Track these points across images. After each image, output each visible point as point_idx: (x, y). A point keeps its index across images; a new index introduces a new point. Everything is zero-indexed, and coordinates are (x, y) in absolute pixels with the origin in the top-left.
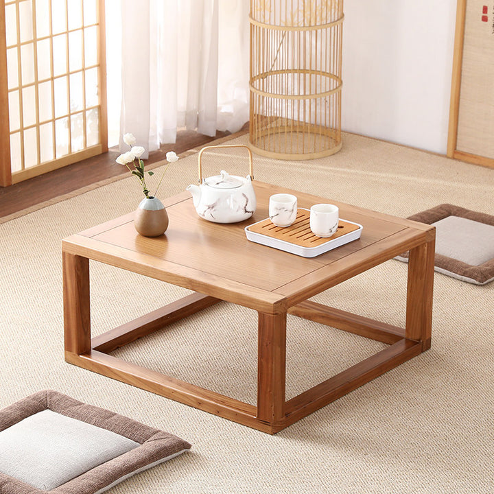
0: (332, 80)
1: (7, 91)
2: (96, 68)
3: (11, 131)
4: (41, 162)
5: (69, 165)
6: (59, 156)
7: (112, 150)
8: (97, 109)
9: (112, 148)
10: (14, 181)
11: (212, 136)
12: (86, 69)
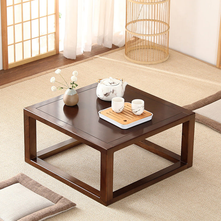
0: (165, 25)
1: (7, 26)
2: (54, 15)
3: (8, 44)
4: (24, 58)
5: (38, 60)
6: (34, 56)
7: (61, 53)
8: (54, 34)
9: (61, 52)
10: (9, 67)
11: (110, 48)
12: (48, 16)
